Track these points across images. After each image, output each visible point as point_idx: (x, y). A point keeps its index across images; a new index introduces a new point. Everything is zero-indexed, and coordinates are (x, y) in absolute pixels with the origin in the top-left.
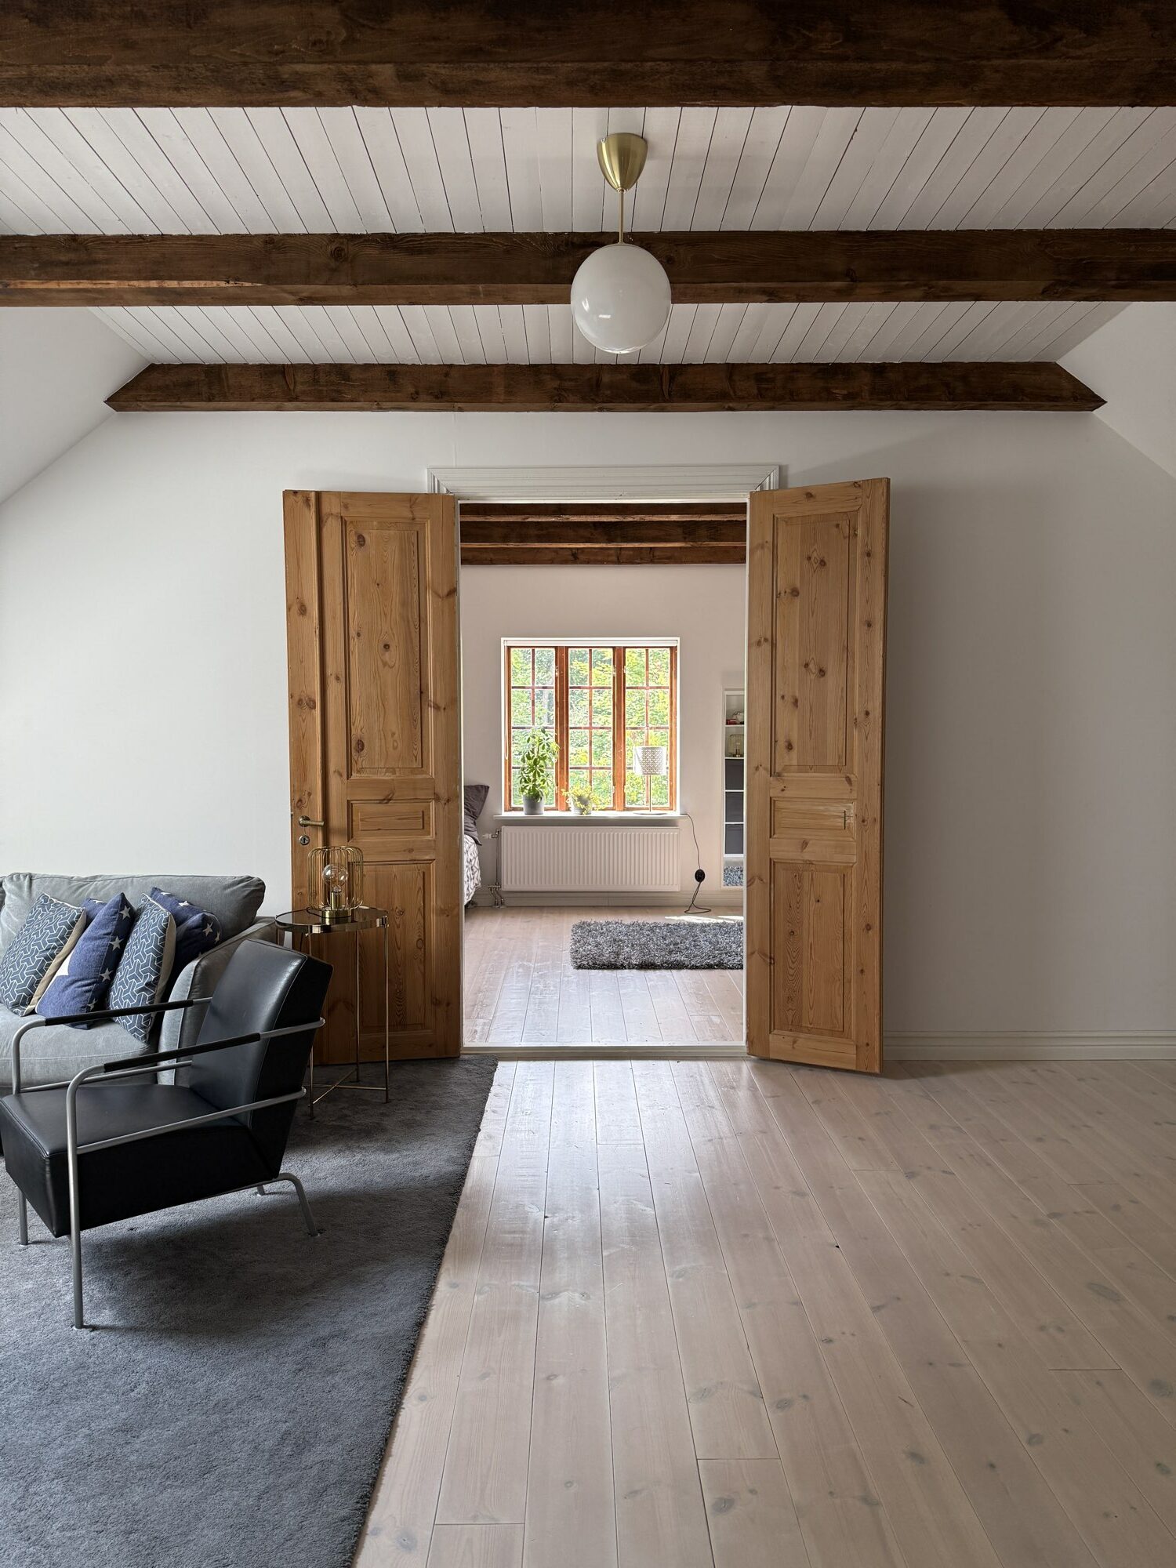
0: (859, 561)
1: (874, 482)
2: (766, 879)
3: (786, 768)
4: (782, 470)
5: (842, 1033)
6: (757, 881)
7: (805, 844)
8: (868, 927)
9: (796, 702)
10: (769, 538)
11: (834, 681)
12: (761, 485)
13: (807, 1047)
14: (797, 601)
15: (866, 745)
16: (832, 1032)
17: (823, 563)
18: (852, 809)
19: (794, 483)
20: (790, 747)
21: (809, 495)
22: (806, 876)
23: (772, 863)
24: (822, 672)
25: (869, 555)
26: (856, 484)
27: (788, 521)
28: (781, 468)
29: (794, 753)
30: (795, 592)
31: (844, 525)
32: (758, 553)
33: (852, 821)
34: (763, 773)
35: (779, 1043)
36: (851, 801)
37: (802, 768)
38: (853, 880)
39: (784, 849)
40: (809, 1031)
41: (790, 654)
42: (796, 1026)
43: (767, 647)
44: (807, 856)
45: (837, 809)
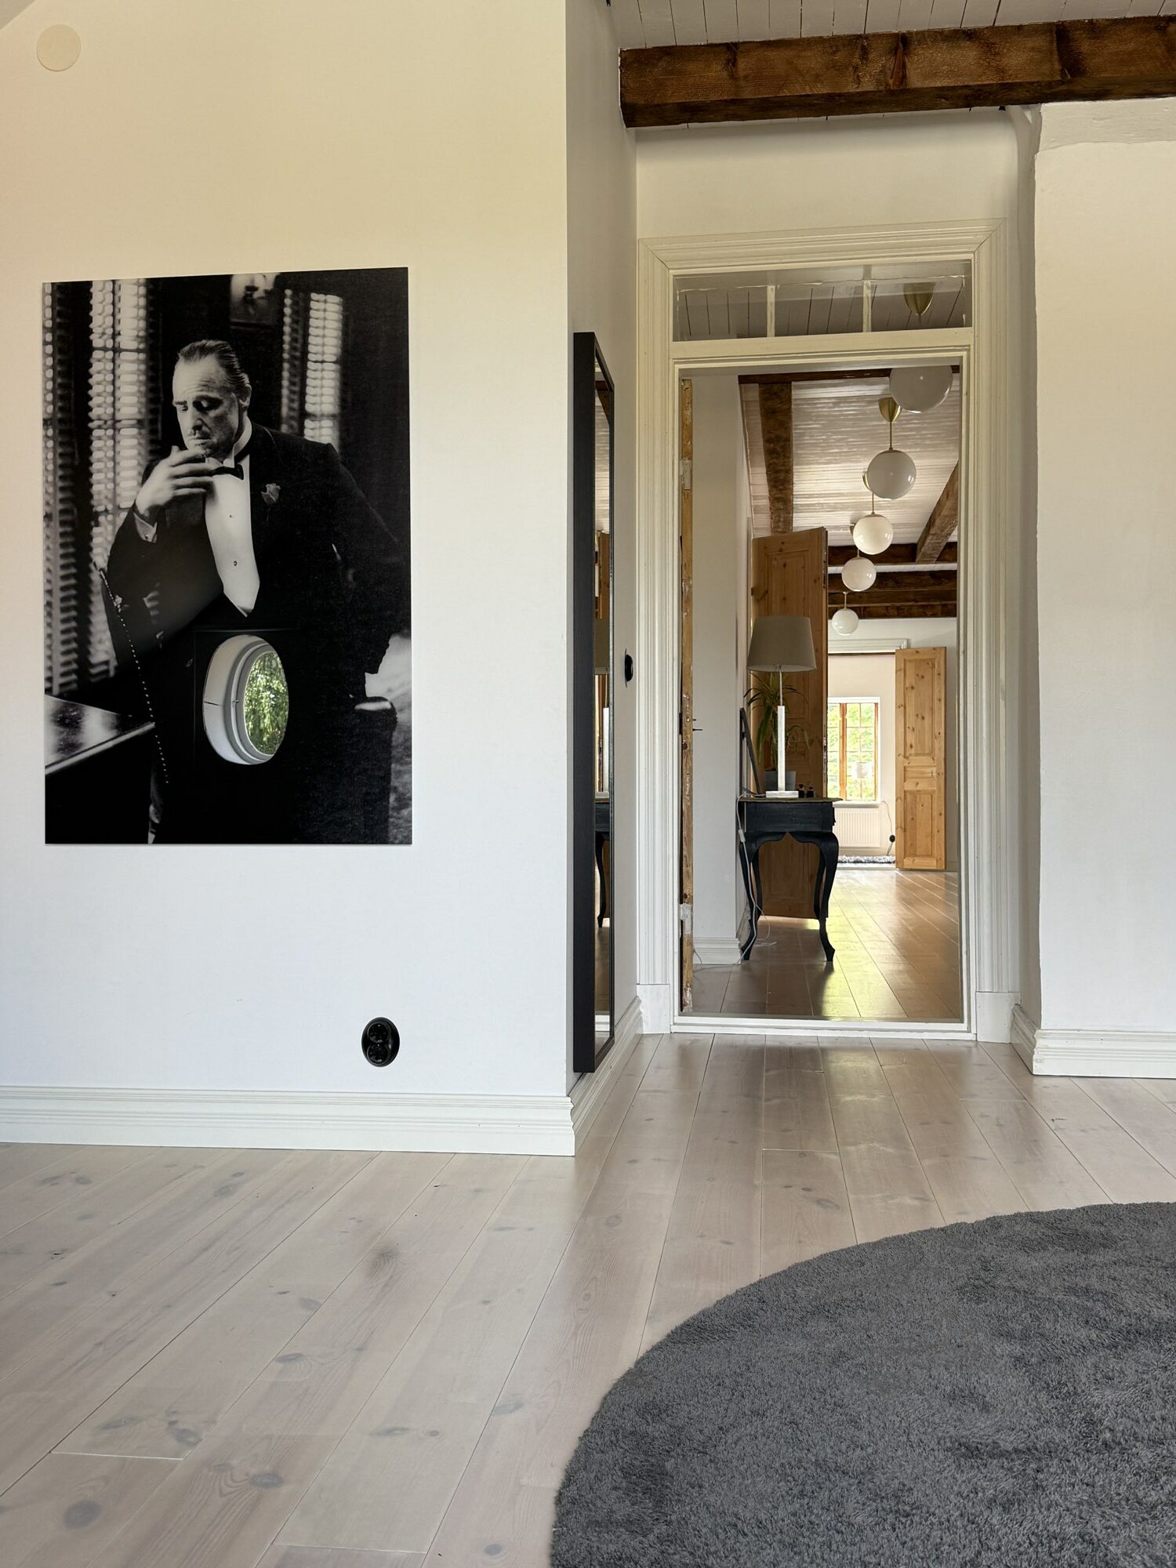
0: (936, 677)
1: (941, 648)
2: (903, 798)
3: (910, 755)
4: (908, 641)
5: (930, 856)
6: (899, 800)
7: (917, 784)
8: (941, 814)
9: (913, 730)
10: (903, 666)
11: (927, 721)
12: (900, 647)
13: (920, 863)
14: (914, 691)
15: (940, 744)
16: (928, 856)
17: (923, 677)
18: (935, 769)
19: (913, 645)
20: (911, 747)
21: (917, 652)
22: (918, 796)
23: (905, 792)
24: (923, 718)
25: (939, 674)
26: (934, 649)
27: (909, 661)
28: (908, 640)
29: (913, 749)
30: (913, 688)
31: (930, 663)
32: (899, 673)
33: (934, 774)
34: (901, 758)
35: (908, 862)
36: (935, 766)
37: (917, 755)
38: (935, 796)
39: (909, 786)
40: (919, 856)
41: (911, 711)
42: (914, 855)
43: (902, 708)
44: (918, 788)
45: (929, 770)
